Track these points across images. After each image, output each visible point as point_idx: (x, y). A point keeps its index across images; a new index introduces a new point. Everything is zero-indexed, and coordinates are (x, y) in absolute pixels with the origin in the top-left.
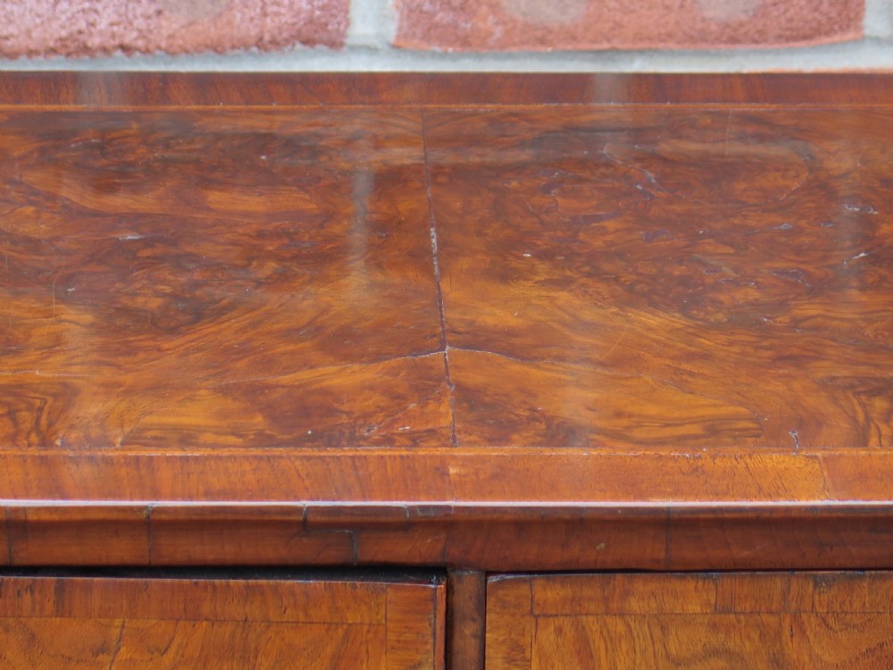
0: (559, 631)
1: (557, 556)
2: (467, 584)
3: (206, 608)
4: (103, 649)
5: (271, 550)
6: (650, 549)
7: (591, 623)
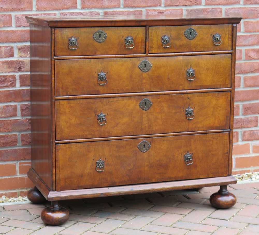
0: (154, 31)
1: (155, 24)
2: (147, 27)
3: (128, 29)
4: (120, 33)
5: (134, 24)
6: (161, 23)
7: (157, 30)
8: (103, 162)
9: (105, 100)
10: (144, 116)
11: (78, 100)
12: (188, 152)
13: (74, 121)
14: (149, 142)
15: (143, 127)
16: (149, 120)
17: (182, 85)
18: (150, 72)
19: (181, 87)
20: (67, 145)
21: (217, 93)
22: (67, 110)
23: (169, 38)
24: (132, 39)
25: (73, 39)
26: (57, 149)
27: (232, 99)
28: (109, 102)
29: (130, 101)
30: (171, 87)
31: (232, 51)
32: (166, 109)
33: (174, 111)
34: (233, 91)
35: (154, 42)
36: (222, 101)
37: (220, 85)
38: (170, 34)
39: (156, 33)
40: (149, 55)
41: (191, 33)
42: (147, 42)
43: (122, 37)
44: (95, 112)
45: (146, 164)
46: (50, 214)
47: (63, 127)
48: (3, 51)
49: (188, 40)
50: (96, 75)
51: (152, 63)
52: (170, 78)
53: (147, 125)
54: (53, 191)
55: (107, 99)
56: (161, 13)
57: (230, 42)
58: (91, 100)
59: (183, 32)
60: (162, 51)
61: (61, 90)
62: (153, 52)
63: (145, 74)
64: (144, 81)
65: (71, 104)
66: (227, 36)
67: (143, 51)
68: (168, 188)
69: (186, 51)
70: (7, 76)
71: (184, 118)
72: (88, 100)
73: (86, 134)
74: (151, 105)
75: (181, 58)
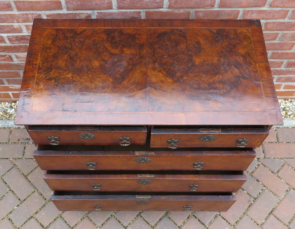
48: (31, 18)
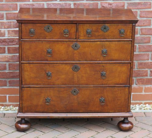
1: (82, 23)
2: (77, 24)
3: (65, 25)
5: (69, 22)
6: (86, 22)
7: (83, 26)
8: (50, 99)
9: (51, 65)
10: (75, 75)
11: (35, 64)
12: (102, 97)
13: (32, 75)
14: (78, 89)
15: (74, 81)
16: (78, 77)
17: (98, 58)
18: (78, 50)
19: (98, 60)
20: (29, 88)
21: (121, 64)
22: (29, 69)
23: (91, 31)
24: (68, 31)
25: (32, 30)
26: (22, 90)
27: (131, 68)
28: (53, 66)
29: (66, 66)
30: (92, 59)
31: (131, 40)
32: (88, 72)
33: (93, 73)
34: (132, 63)
35: (81, 33)
36: (124, 69)
37: (124, 59)
38: (92, 28)
39: (83, 28)
40: (78, 40)
41: (105, 28)
42: (77, 33)
43: (61, 29)
44: (45, 71)
45: (76, 102)
46: (19, 125)
47: (26, 78)
49: (103, 32)
50: (46, 50)
51: (80, 44)
52: (91, 54)
53: (76, 80)
54: (20, 112)
55: (52, 64)
56: (110, 4)
57: (131, 35)
58: (43, 64)
59: (100, 27)
60: (86, 38)
61: (25, 58)
62: (81, 38)
63: (76, 51)
64: (75, 55)
65: (31, 66)
66: (129, 31)
67: (75, 38)
68: (89, 117)
69: (102, 38)
70: (14, 39)
71: (100, 77)
72: (41, 64)
73: (40, 83)
74: (79, 69)
75: (99, 43)
